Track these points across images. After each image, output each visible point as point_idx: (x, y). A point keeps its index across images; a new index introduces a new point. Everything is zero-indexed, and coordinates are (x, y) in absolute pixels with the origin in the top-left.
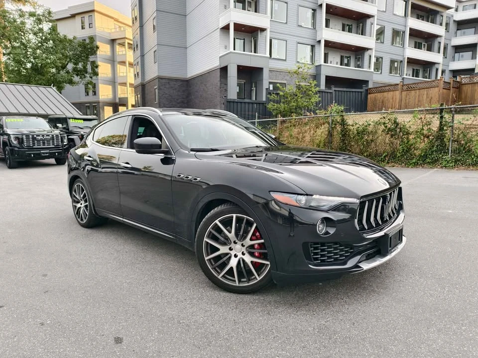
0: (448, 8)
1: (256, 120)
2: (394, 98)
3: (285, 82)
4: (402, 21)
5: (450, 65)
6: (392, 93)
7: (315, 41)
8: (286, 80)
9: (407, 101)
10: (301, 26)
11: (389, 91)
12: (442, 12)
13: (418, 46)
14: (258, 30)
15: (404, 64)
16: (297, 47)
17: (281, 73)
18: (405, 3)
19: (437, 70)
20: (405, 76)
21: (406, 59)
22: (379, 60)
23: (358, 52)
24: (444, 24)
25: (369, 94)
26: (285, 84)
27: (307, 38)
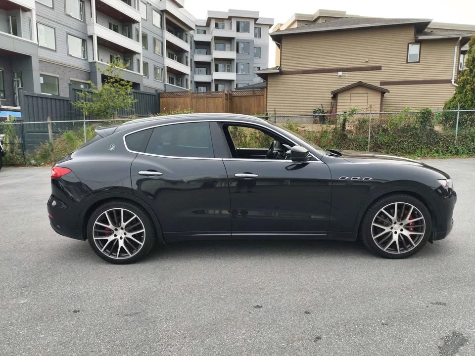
0: (191, 29)
1: (84, 120)
2: (185, 104)
3: (58, 76)
4: (159, 31)
5: (195, 77)
6: (183, 99)
7: (86, 35)
8: (58, 74)
9: (197, 106)
10: (70, 16)
11: (180, 96)
12: (186, 31)
13: (171, 56)
14: (19, 9)
15: (165, 72)
16: (67, 38)
17: (52, 65)
18: (160, 16)
19: (187, 80)
20: (166, 83)
21: (166, 67)
22: (146, 65)
23: (127, 54)
24: (189, 41)
25: (161, 98)
26: (58, 78)
27: (77, 30)
